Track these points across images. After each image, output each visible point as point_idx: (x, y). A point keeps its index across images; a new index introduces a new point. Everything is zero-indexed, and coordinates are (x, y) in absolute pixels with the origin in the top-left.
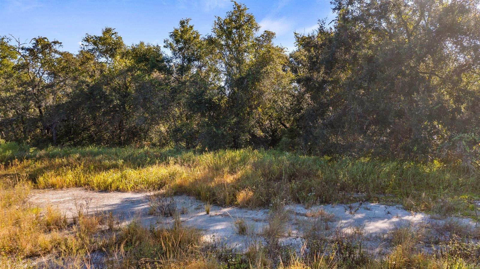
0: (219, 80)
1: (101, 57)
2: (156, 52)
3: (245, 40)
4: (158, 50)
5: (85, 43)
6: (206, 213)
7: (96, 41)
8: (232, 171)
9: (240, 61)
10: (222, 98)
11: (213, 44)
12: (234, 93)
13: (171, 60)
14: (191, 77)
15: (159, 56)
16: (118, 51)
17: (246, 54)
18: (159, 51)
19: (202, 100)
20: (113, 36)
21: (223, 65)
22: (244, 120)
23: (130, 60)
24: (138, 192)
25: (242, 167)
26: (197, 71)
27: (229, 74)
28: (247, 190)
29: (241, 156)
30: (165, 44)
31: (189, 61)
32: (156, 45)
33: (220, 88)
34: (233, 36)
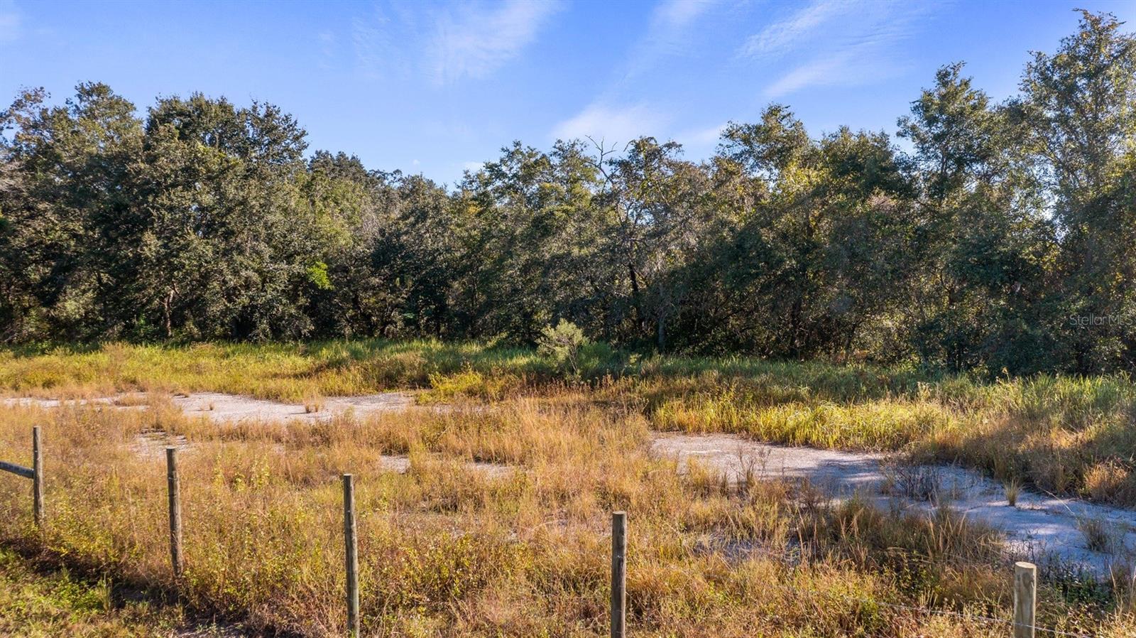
0: (1037, 205)
1: (758, 169)
2: (879, 148)
3: (1114, 103)
4: (884, 143)
5: (728, 142)
6: (1008, 504)
7: (748, 136)
8: (1073, 424)
9: (1096, 157)
10: (1046, 249)
11: (1023, 119)
12: (1079, 236)
13: (914, 163)
14: (964, 203)
15: (887, 158)
16: (797, 153)
17: (1114, 137)
18: (885, 146)
19: (992, 255)
20: (784, 122)
21: (1050, 169)
22: (1107, 302)
23: (819, 170)
24: (850, 452)
25: (1099, 416)
26: (980, 188)
27: (1065, 190)
28: (1111, 464)
29: (1096, 392)
30: (899, 129)
31: (960, 163)
32: (878, 133)
33: (1041, 225)
34: (1079, 95)
